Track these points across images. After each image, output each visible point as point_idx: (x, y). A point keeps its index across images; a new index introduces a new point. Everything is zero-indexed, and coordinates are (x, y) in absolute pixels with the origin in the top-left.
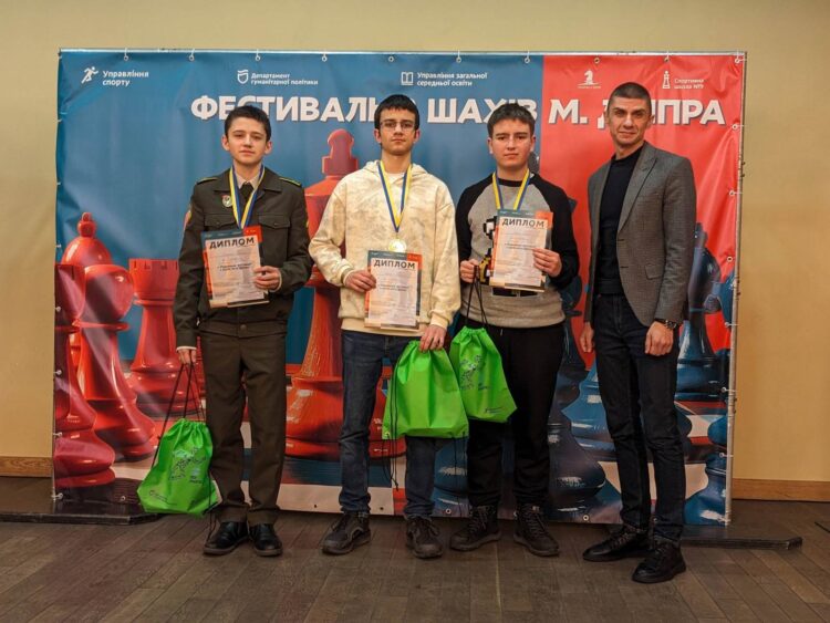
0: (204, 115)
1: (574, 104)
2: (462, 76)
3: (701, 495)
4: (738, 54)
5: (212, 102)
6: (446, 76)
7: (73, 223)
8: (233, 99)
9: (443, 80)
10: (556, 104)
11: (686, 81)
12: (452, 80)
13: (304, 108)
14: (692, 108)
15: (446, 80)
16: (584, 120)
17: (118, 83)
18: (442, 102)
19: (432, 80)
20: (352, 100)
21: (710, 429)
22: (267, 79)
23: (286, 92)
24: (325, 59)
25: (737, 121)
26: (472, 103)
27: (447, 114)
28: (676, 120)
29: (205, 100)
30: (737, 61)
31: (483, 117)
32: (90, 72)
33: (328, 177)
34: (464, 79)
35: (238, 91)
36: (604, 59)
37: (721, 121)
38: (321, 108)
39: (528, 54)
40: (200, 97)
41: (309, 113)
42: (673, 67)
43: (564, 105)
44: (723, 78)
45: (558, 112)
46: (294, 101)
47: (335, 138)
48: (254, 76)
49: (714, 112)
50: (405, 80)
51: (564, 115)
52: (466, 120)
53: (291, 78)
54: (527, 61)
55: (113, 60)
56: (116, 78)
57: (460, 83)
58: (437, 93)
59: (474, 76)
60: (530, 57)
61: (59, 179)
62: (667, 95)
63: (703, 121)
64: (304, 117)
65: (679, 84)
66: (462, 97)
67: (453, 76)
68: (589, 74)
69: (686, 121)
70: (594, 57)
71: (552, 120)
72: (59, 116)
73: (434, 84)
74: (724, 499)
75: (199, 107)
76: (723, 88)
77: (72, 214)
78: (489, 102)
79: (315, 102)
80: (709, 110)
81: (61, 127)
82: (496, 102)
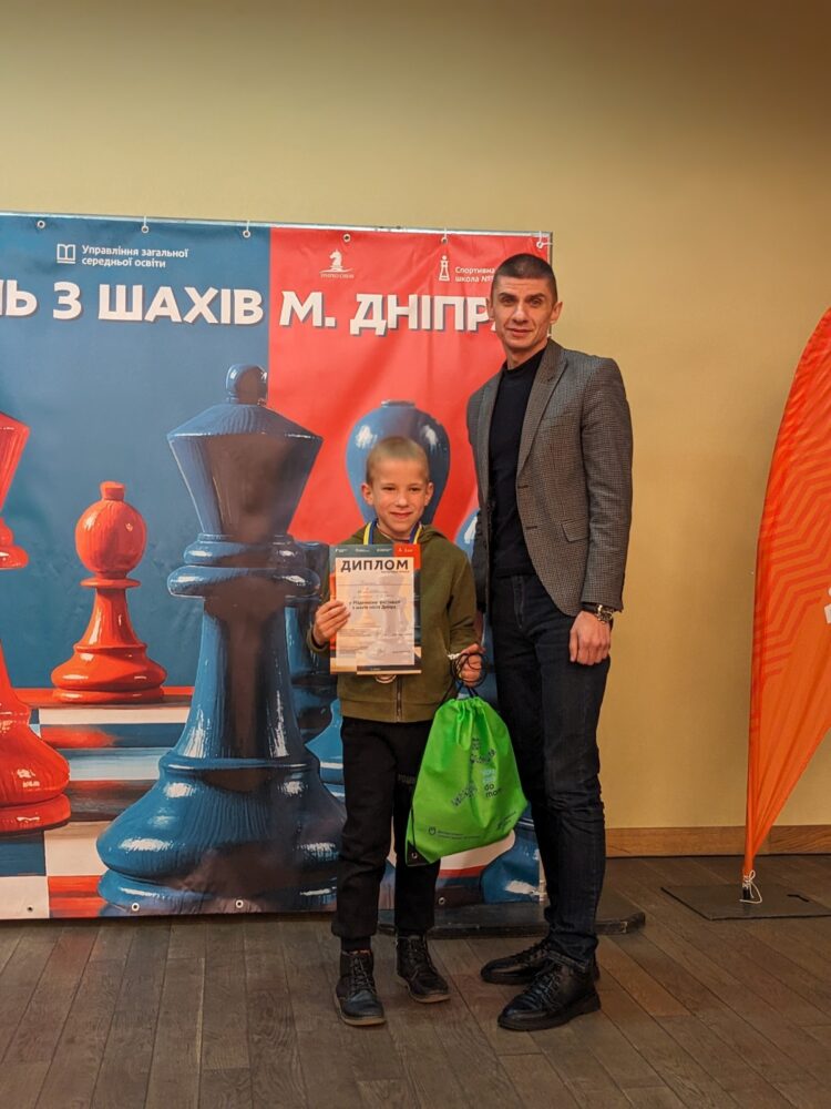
1: (315, 299)
2: (151, 253)
3: (507, 858)
4: (540, 235)
6: (127, 252)
9: (122, 258)
10: (290, 298)
11: (470, 271)
12: (135, 258)
14: (479, 309)
15: (126, 257)
16: (330, 322)
18: (121, 290)
19: (105, 257)
26: (165, 293)
27: (129, 307)
28: (459, 325)
30: (540, 245)
31: (183, 314)
34: (153, 258)
36: (357, 236)
39: (248, 225)
42: (453, 250)
43: (302, 299)
45: (293, 310)
50: (62, 255)
51: (302, 313)
52: (157, 317)
54: (247, 234)
57: (148, 264)
58: (113, 277)
59: (168, 254)
60: (251, 229)
62: (446, 290)
65: (461, 275)
66: (151, 281)
67: (136, 252)
68: (337, 256)
69: (472, 326)
70: (343, 232)
71: (285, 320)
73: (108, 263)
78: (192, 292)
82: (202, 293)
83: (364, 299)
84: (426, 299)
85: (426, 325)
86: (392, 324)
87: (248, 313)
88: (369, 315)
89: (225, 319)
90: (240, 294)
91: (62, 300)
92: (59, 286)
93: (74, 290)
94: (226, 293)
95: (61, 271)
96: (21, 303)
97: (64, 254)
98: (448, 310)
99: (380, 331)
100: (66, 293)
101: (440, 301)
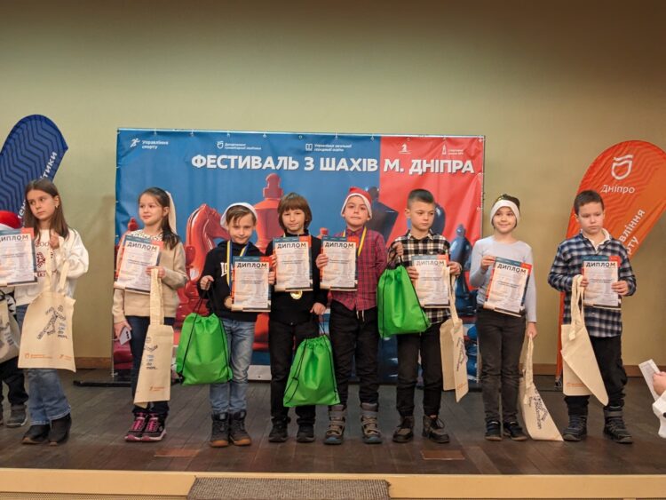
0: (199, 165)
1: (397, 162)
2: (338, 146)
4: (480, 137)
5: (203, 158)
6: (330, 146)
7: (125, 223)
8: (215, 157)
9: (328, 148)
10: (387, 162)
11: (454, 151)
12: (333, 148)
13: (254, 162)
14: (457, 165)
15: (330, 148)
16: (402, 170)
17: (151, 147)
18: (328, 160)
19: (322, 148)
20: (279, 158)
21: (468, 332)
22: (233, 146)
23: (244, 154)
24: (265, 136)
25: (480, 171)
26: (343, 160)
27: (330, 166)
28: (449, 171)
29: (199, 157)
30: (480, 141)
31: (349, 168)
32: (135, 141)
33: (266, 199)
34: (339, 148)
35: (218, 152)
36: (412, 139)
37: (472, 171)
38: (263, 162)
39: (373, 135)
40: (196, 155)
41: (256, 165)
42: (447, 143)
43: (392, 162)
44: (473, 150)
45: (388, 166)
46: (248, 158)
47: (271, 178)
48: (226, 144)
49: (469, 167)
51: (392, 166)
52: (340, 169)
53: (247, 146)
54: (372, 138)
55: (148, 135)
56: (150, 145)
57: (338, 150)
58: (326, 155)
59: (344, 146)
60: (374, 137)
61: (117, 199)
62: (445, 158)
63: (463, 171)
64: (254, 167)
65: (451, 152)
66: (338, 156)
67: (333, 146)
68: (405, 146)
69: (454, 171)
70: (407, 137)
71: (385, 169)
72: (118, 165)
73: (323, 150)
74: (476, 369)
75: (196, 161)
76: (472, 154)
77: (125, 218)
78: (353, 160)
79: (259, 159)
80: (466, 166)
81: (118, 171)
82: (356, 160)
83: (414, 161)
84: (437, 161)
85: (437, 171)
86: (425, 170)
87: (372, 167)
88: (416, 167)
89: (364, 170)
90: (370, 160)
91: (308, 164)
92: (306, 159)
93: (312, 160)
94: (364, 160)
95: (307, 153)
96: (293, 165)
97: (308, 147)
98: (445, 165)
99: (420, 173)
100: (308, 161)
101: (442, 162)
